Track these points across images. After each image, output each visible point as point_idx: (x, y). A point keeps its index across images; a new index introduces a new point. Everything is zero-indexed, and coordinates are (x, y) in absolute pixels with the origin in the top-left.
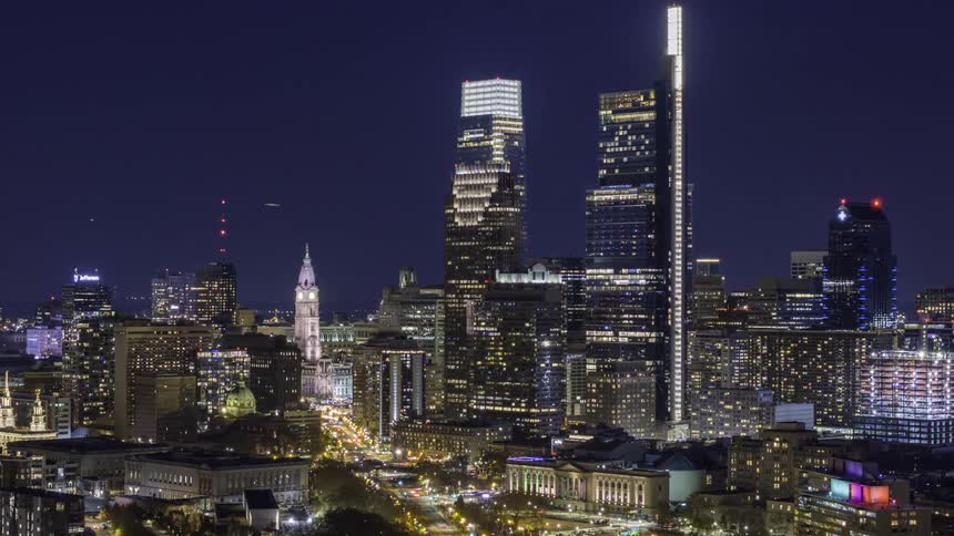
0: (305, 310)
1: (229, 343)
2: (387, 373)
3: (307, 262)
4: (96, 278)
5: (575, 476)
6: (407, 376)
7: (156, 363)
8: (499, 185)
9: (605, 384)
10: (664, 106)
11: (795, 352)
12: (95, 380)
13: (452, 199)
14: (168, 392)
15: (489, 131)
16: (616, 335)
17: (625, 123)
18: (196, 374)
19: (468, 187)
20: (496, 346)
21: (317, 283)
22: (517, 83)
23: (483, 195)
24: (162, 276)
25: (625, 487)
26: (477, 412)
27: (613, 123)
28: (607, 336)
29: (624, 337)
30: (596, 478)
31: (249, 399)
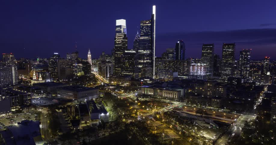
0: (89, 58)
1: (79, 62)
2: (107, 68)
3: (89, 51)
4: (58, 54)
5: (159, 91)
6: (110, 68)
7: (65, 66)
8: (124, 36)
9: (144, 69)
10: (152, 22)
11: (174, 64)
12: (55, 69)
13: (115, 39)
14: (68, 72)
15: (121, 28)
16: (144, 61)
17: (145, 26)
18: (73, 68)
19: (118, 37)
20: (127, 63)
21: (91, 54)
22: (125, 20)
23: (121, 38)
24: (68, 54)
25: (171, 94)
26: (123, 74)
27: (143, 26)
28: (142, 61)
29: (145, 61)
30: (164, 91)
31: (83, 72)
